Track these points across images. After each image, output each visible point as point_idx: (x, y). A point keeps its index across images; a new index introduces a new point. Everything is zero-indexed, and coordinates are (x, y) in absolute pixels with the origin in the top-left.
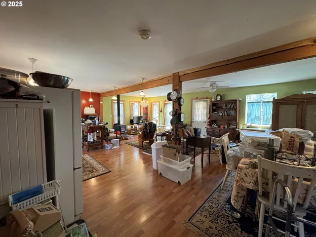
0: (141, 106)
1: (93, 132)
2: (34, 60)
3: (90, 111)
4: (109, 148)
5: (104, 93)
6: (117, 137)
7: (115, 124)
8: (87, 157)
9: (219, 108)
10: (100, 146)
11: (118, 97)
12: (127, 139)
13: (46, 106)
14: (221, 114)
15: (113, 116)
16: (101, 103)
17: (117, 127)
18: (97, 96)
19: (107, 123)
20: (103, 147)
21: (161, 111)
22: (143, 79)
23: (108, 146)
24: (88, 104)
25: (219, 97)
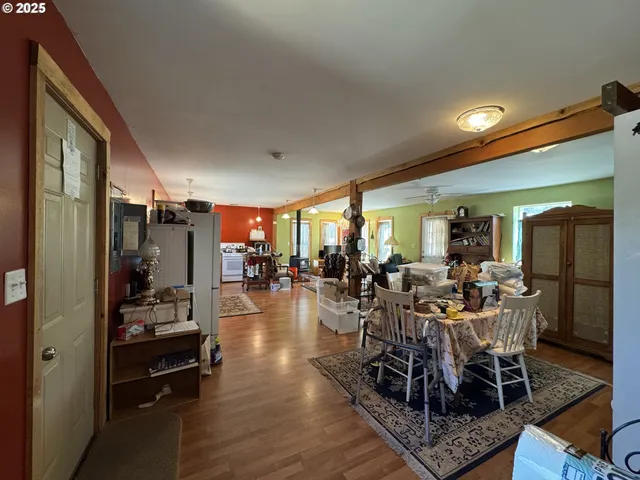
0: (339, 228)
1: (254, 265)
2: (191, 180)
3: (257, 235)
4: (275, 289)
5: (278, 209)
6: (288, 275)
7: (292, 257)
8: (244, 297)
9: (464, 230)
10: (263, 286)
11: (299, 213)
12: (308, 281)
13: (191, 229)
14: (466, 242)
15: (291, 244)
16: (274, 223)
17: (295, 261)
18: (269, 214)
19: (281, 255)
20: (268, 287)
21: (372, 237)
22: (315, 190)
23: (274, 287)
24: (256, 226)
25: (462, 212)
